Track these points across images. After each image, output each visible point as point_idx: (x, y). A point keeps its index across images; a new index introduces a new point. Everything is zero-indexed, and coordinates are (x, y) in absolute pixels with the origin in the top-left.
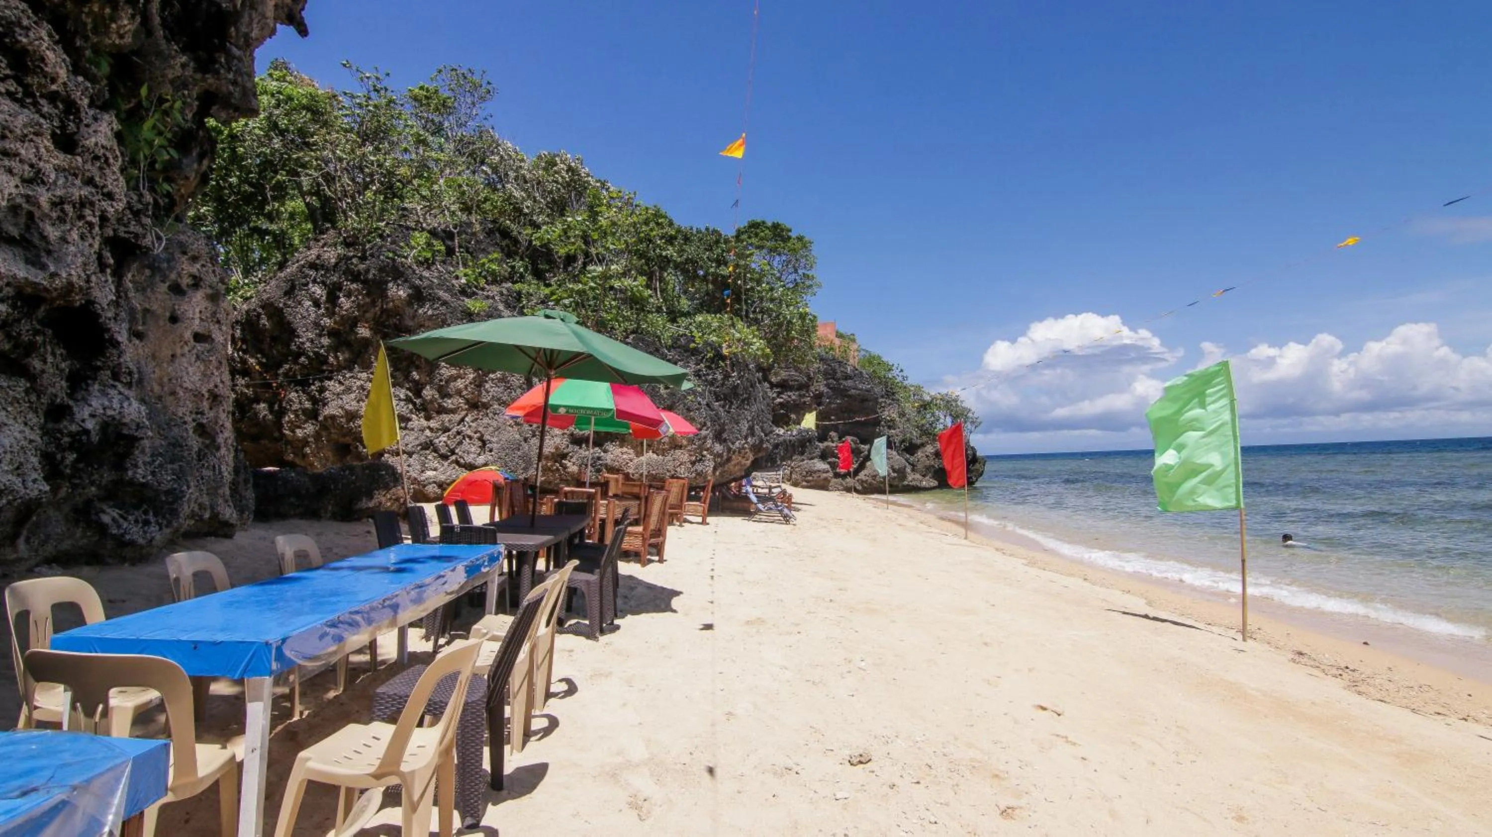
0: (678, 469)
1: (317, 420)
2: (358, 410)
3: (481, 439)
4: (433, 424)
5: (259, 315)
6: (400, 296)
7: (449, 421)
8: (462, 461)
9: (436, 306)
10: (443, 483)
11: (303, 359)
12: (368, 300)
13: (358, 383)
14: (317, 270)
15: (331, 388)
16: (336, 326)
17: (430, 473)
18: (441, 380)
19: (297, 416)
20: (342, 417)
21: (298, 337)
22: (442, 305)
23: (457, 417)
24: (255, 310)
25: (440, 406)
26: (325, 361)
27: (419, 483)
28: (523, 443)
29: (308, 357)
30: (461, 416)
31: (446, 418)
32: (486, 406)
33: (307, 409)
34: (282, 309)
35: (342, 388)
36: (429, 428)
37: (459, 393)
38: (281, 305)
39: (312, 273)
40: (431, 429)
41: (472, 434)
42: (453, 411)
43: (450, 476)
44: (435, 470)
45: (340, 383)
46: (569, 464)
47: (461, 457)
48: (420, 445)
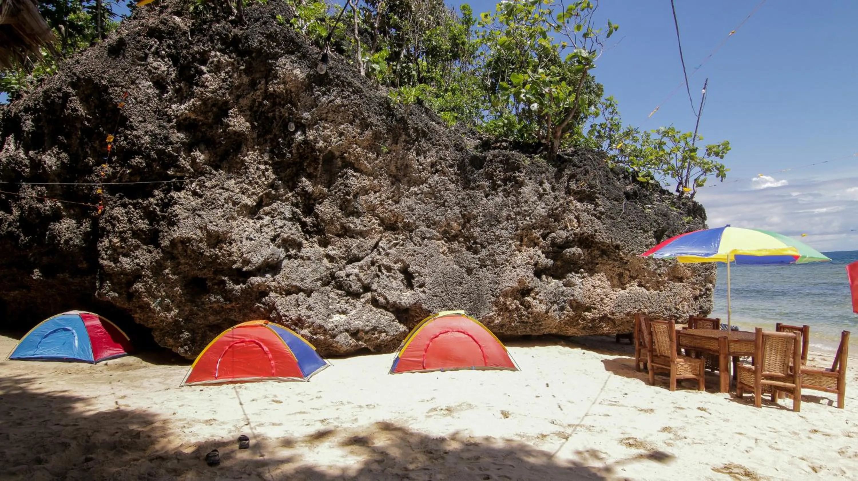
0: (680, 307)
1: (157, 245)
2: (228, 232)
3: (405, 271)
4: (331, 250)
5: (67, 95)
6: (296, 76)
7: (358, 247)
8: (382, 300)
9: (346, 94)
10: (358, 331)
11: (137, 160)
12: (246, 79)
13: (226, 195)
14: (160, 38)
15: (182, 201)
16: (193, 117)
17: (337, 318)
18: (348, 194)
19: (123, 240)
20: (201, 241)
21: (132, 128)
22: (354, 93)
23: (370, 243)
24: (59, 90)
25: (343, 226)
26: (173, 162)
27: (325, 331)
28: (465, 276)
29: (147, 157)
30: (374, 241)
31: (354, 243)
32: (409, 228)
33: (141, 230)
34: (106, 88)
35: (199, 201)
36: (328, 256)
37: (372, 209)
38: (104, 82)
39: (154, 42)
40: (331, 259)
41: (392, 265)
42: (362, 234)
43: (368, 321)
44: (344, 312)
45: (195, 193)
46: (534, 303)
47: (380, 294)
48: (320, 279)
